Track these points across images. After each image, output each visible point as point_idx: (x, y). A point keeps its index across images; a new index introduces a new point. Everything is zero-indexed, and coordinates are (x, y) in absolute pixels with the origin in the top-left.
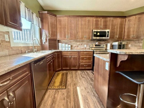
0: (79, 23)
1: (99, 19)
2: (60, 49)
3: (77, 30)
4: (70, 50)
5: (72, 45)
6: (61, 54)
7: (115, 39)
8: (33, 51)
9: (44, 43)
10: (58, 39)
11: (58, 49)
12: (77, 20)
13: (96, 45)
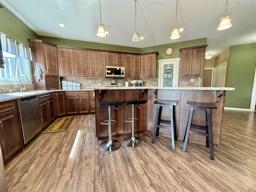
0: (88, 57)
1: (113, 54)
2: (65, 89)
3: (87, 65)
4: (79, 89)
5: (82, 83)
6: (65, 95)
7: (132, 77)
8: (20, 91)
9: (37, 81)
10: (60, 76)
11: (62, 88)
12: (86, 54)
13: (112, 84)
